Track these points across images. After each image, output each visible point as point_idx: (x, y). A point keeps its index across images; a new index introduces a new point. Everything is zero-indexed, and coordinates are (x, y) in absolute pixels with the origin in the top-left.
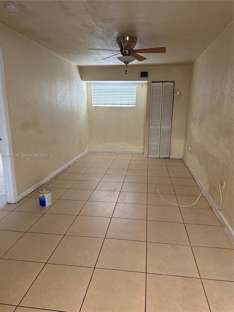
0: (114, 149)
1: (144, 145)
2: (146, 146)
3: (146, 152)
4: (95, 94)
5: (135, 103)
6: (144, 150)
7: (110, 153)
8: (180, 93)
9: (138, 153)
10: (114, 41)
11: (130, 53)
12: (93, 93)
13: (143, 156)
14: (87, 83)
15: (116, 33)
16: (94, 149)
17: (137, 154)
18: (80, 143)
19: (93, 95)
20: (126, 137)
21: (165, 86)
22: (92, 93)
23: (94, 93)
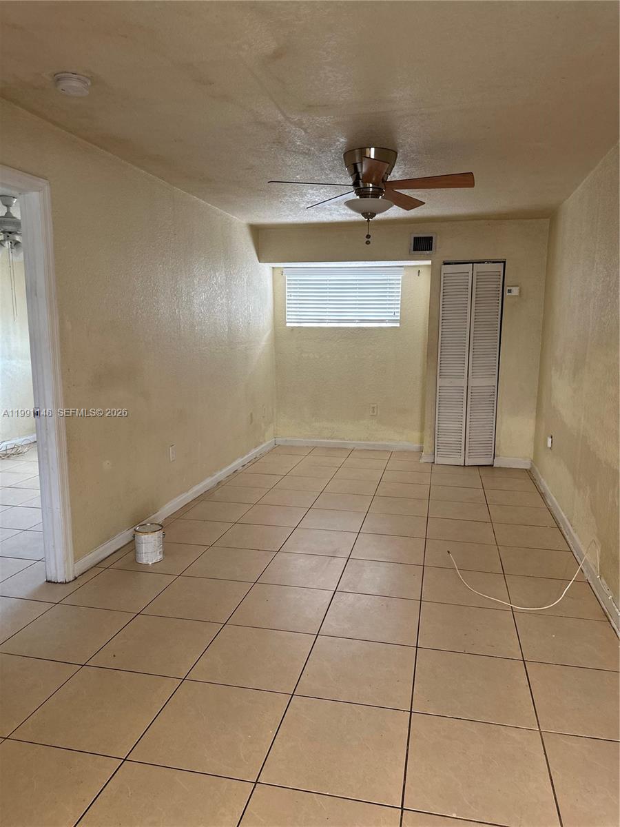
0: (341, 439)
1: (422, 429)
2: (428, 432)
3: (427, 448)
4: (294, 296)
5: (399, 318)
6: (422, 442)
7: (330, 449)
8: (520, 292)
9: (405, 452)
10: (336, 160)
11: (377, 190)
12: (289, 294)
13: (420, 458)
14: (273, 268)
15: (342, 140)
16: (288, 439)
17: (403, 452)
18: (251, 422)
19: (290, 298)
20: (373, 408)
21: (479, 274)
22: (287, 294)
23: (292, 294)
